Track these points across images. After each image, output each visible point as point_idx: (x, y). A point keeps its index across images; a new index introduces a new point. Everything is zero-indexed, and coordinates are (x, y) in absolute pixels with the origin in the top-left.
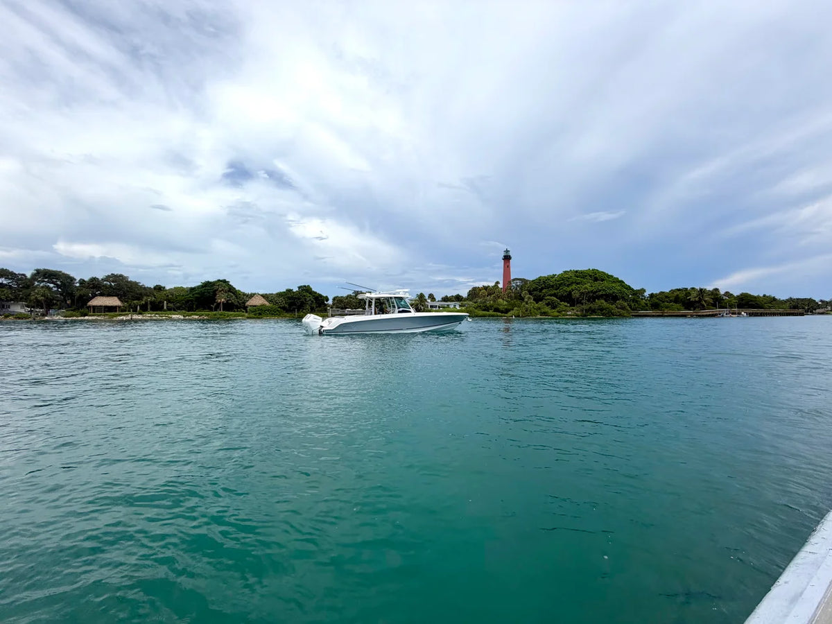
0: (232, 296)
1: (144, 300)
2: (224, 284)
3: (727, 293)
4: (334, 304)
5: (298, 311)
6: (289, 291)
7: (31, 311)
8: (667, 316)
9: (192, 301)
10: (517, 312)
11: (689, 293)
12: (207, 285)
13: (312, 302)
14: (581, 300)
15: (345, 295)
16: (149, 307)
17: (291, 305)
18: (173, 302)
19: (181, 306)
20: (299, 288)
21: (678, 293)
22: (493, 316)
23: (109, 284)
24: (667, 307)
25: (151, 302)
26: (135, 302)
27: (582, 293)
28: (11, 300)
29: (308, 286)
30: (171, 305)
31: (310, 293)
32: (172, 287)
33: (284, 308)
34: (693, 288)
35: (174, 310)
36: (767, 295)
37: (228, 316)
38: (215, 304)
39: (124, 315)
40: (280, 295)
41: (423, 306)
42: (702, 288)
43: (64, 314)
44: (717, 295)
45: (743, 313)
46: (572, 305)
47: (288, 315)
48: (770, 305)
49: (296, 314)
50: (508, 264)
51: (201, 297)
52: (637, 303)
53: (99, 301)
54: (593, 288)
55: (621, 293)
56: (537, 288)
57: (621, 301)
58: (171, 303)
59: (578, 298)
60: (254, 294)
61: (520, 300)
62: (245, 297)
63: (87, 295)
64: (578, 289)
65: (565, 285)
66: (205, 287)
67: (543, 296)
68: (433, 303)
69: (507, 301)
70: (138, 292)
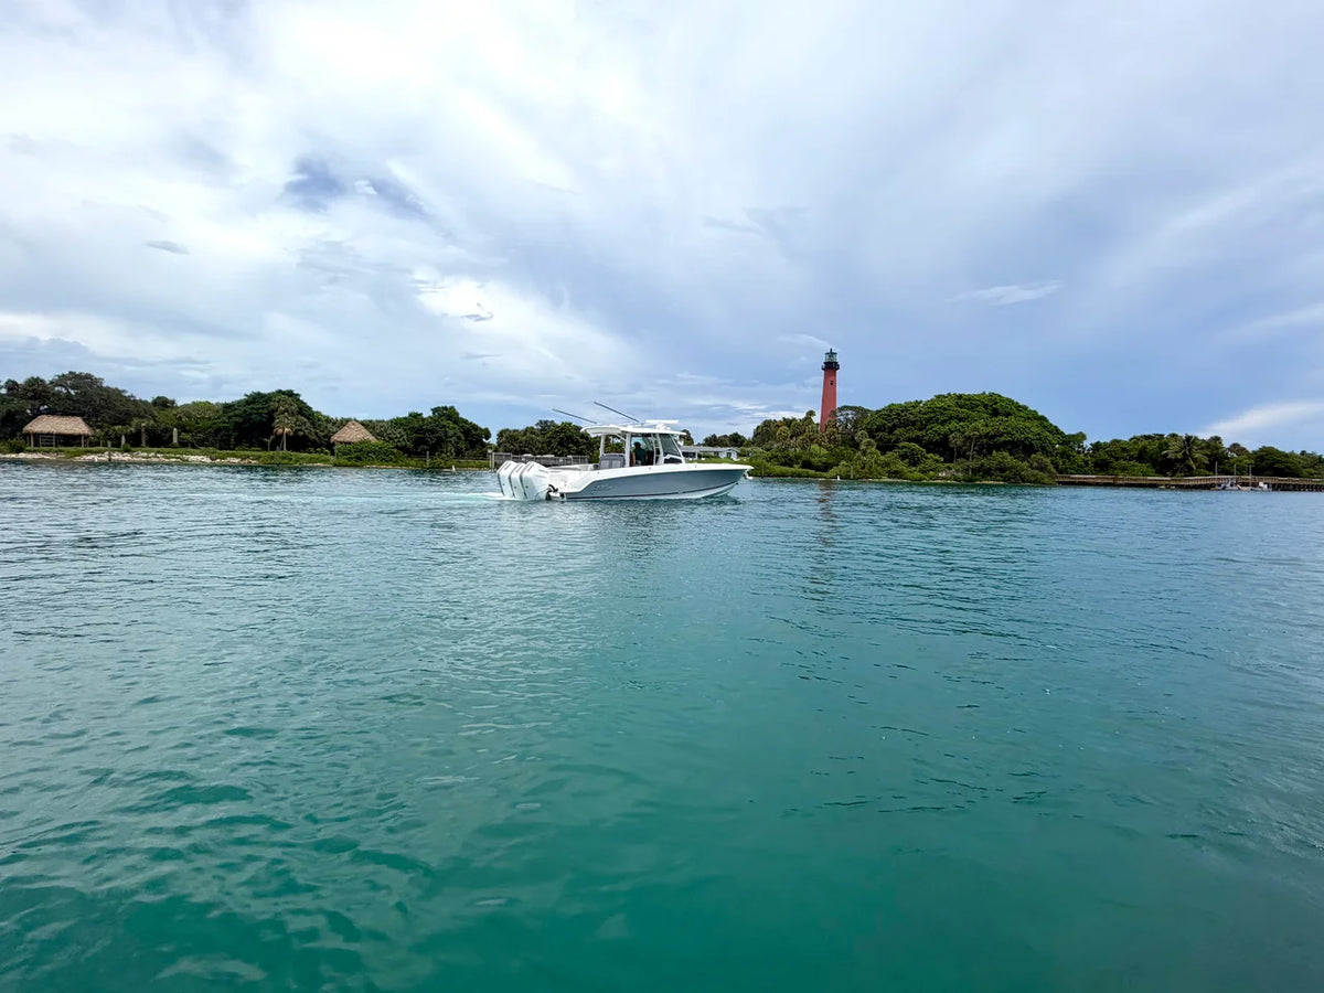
0: (305, 423)
1: (134, 424)
2: (290, 400)
3: (1235, 445)
4: (499, 444)
5: (432, 454)
6: (415, 416)
8: (1121, 485)
9: (227, 429)
10: (845, 469)
11: (1166, 444)
12: (256, 398)
13: (459, 438)
14: (964, 453)
15: (521, 427)
16: (144, 441)
17: (418, 442)
18: (190, 431)
19: (204, 440)
20: (435, 410)
21: (1146, 442)
22: (800, 476)
23: (64, 390)
24: (1124, 469)
25: (147, 430)
26: (117, 428)
27: (968, 438)
29: (452, 408)
30: (187, 436)
31: (455, 422)
32: (190, 402)
33: (404, 449)
34: (1173, 435)
35: (193, 447)
36: (1309, 452)
37: (296, 461)
38: (272, 437)
39: (95, 453)
40: (397, 423)
42: (1190, 434)
44: (1217, 449)
45: (1261, 484)
46: (949, 459)
47: (413, 463)
48: (1312, 471)
49: (428, 461)
50: (832, 378)
51: (244, 422)
52: (1069, 459)
53: (45, 425)
54: (990, 429)
55: (1040, 439)
56: (884, 425)
57: (1039, 456)
58: (186, 431)
59: (961, 447)
60: (348, 421)
61: (851, 447)
62: (329, 425)
63: (24, 412)
64: (962, 430)
65: (937, 420)
66: (253, 403)
67: (895, 442)
68: (690, 449)
69: (827, 449)
70: (122, 408)
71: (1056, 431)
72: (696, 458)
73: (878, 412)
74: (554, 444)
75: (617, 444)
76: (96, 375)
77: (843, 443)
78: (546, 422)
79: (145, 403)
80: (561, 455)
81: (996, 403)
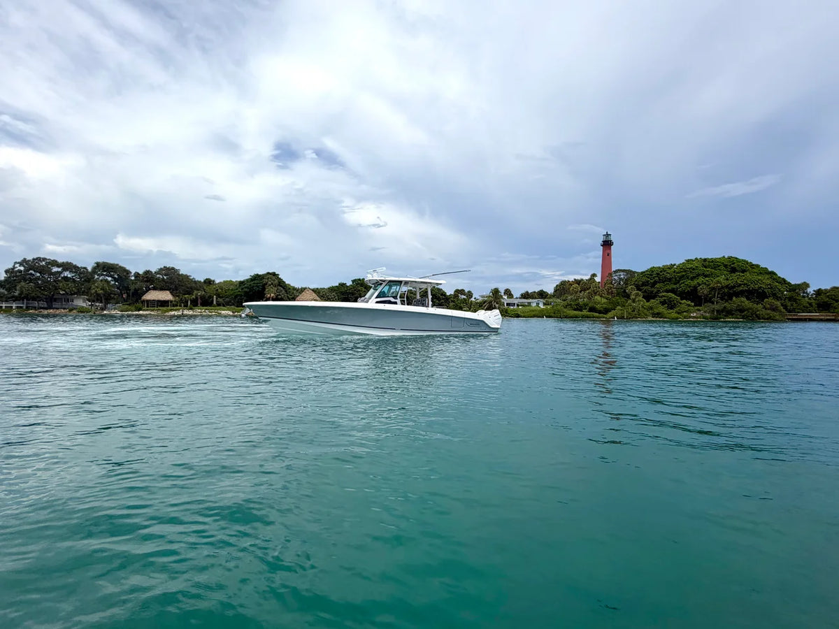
0: (281, 291)
1: (194, 294)
2: (274, 278)
6: (342, 285)
7: (92, 305)
9: (241, 296)
10: (620, 312)
12: (256, 277)
14: (711, 298)
16: (199, 301)
18: (222, 297)
19: (230, 302)
20: (353, 281)
22: (588, 317)
23: (161, 277)
25: (201, 297)
26: (186, 296)
27: (713, 289)
28: (75, 294)
29: (364, 279)
30: (220, 300)
31: (365, 288)
35: (224, 306)
39: (175, 310)
40: (332, 289)
41: (498, 303)
43: (121, 309)
46: (698, 304)
50: (608, 251)
51: (250, 291)
52: (796, 302)
53: (153, 295)
54: (730, 282)
55: (771, 288)
56: (647, 282)
57: (770, 300)
58: (221, 297)
59: (707, 295)
60: (305, 289)
61: (625, 297)
62: (295, 292)
63: (142, 289)
64: (707, 283)
65: (688, 277)
66: (254, 280)
67: (656, 293)
68: (510, 301)
69: (606, 299)
70: (189, 286)
71: (784, 281)
72: (516, 307)
73: (642, 273)
75: (464, 299)
76: (177, 268)
77: (618, 294)
79: (200, 282)
81: (734, 264)
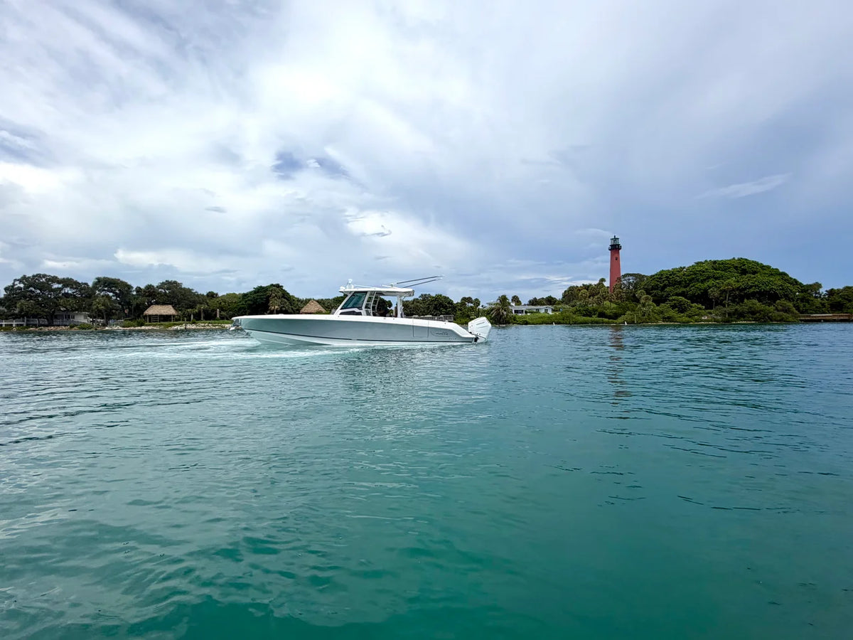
0: (286, 303)
1: (197, 307)
2: (278, 289)
9: (244, 308)
10: (630, 317)
12: (260, 290)
14: (721, 302)
18: (223, 310)
22: (597, 323)
23: (163, 291)
25: (204, 311)
26: (189, 310)
27: (724, 291)
28: (76, 310)
30: (223, 313)
32: (225, 294)
35: (228, 319)
39: (178, 325)
40: (337, 300)
41: (505, 311)
43: (123, 325)
46: (710, 306)
50: (616, 255)
51: (254, 304)
52: (808, 303)
53: (154, 310)
54: (741, 284)
55: (783, 289)
56: (657, 285)
57: (782, 301)
59: (718, 298)
60: (309, 300)
61: (634, 301)
62: (299, 303)
63: (144, 304)
64: (718, 285)
65: (698, 280)
66: (258, 292)
67: (666, 296)
68: (518, 308)
69: (616, 303)
70: (191, 299)
71: (795, 282)
72: (524, 314)
73: (652, 276)
74: (432, 308)
75: (471, 307)
76: (179, 282)
77: (628, 299)
78: (425, 295)
79: (203, 295)
80: (436, 315)
81: (744, 265)
